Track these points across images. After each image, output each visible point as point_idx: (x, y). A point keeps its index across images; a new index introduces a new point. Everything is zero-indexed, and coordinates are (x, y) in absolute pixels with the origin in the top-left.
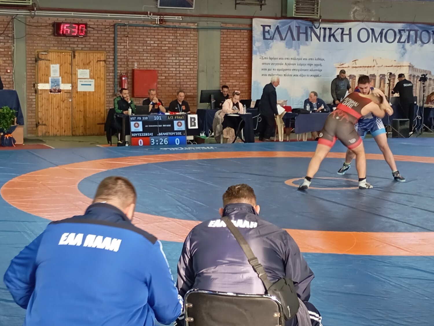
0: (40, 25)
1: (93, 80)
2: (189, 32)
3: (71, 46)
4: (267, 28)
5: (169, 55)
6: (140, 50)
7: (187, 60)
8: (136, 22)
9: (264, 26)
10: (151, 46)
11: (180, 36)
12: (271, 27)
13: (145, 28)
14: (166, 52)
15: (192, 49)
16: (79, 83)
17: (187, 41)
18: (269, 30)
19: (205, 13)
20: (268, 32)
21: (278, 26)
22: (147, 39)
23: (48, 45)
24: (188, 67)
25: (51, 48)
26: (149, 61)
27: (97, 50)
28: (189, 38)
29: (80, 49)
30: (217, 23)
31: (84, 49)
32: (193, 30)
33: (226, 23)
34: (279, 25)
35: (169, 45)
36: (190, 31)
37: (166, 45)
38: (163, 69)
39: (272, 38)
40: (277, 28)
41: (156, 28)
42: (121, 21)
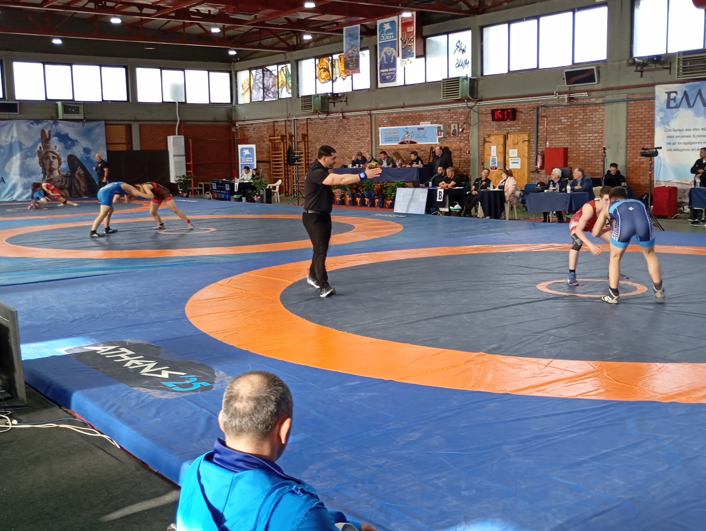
0: (487, 113)
1: (519, 159)
2: (598, 108)
3: (507, 129)
4: (673, 95)
5: (580, 133)
6: (556, 129)
7: (596, 137)
8: (553, 103)
9: (669, 93)
10: (564, 124)
11: (590, 112)
12: (678, 94)
13: (560, 107)
14: (577, 129)
15: (600, 124)
16: (511, 162)
17: (595, 117)
18: (675, 97)
19: (612, 85)
20: (674, 99)
21: (685, 91)
22: (562, 118)
23: (492, 129)
24: (597, 143)
25: (494, 132)
26: (563, 139)
27: (524, 131)
28: (598, 113)
29: (512, 131)
30: (623, 95)
31: (515, 131)
32: (601, 105)
33: (633, 94)
34: (685, 89)
35: (580, 122)
36: (599, 106)
37: (578, 123)
38: (574, 147)
39: (677, 107)
40: (685, 93)
41: (569, 107)
42: (541, 103)
